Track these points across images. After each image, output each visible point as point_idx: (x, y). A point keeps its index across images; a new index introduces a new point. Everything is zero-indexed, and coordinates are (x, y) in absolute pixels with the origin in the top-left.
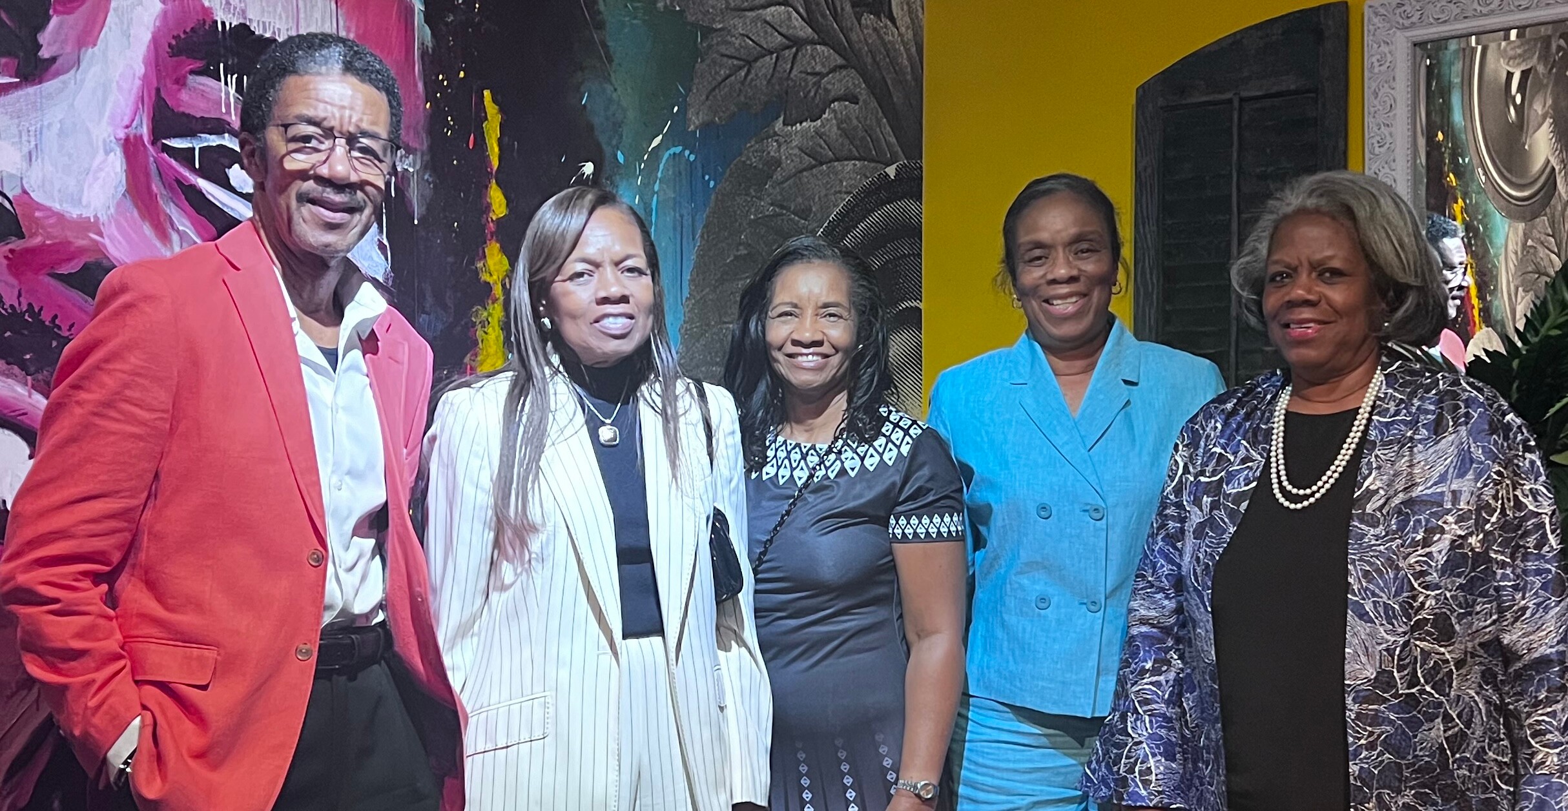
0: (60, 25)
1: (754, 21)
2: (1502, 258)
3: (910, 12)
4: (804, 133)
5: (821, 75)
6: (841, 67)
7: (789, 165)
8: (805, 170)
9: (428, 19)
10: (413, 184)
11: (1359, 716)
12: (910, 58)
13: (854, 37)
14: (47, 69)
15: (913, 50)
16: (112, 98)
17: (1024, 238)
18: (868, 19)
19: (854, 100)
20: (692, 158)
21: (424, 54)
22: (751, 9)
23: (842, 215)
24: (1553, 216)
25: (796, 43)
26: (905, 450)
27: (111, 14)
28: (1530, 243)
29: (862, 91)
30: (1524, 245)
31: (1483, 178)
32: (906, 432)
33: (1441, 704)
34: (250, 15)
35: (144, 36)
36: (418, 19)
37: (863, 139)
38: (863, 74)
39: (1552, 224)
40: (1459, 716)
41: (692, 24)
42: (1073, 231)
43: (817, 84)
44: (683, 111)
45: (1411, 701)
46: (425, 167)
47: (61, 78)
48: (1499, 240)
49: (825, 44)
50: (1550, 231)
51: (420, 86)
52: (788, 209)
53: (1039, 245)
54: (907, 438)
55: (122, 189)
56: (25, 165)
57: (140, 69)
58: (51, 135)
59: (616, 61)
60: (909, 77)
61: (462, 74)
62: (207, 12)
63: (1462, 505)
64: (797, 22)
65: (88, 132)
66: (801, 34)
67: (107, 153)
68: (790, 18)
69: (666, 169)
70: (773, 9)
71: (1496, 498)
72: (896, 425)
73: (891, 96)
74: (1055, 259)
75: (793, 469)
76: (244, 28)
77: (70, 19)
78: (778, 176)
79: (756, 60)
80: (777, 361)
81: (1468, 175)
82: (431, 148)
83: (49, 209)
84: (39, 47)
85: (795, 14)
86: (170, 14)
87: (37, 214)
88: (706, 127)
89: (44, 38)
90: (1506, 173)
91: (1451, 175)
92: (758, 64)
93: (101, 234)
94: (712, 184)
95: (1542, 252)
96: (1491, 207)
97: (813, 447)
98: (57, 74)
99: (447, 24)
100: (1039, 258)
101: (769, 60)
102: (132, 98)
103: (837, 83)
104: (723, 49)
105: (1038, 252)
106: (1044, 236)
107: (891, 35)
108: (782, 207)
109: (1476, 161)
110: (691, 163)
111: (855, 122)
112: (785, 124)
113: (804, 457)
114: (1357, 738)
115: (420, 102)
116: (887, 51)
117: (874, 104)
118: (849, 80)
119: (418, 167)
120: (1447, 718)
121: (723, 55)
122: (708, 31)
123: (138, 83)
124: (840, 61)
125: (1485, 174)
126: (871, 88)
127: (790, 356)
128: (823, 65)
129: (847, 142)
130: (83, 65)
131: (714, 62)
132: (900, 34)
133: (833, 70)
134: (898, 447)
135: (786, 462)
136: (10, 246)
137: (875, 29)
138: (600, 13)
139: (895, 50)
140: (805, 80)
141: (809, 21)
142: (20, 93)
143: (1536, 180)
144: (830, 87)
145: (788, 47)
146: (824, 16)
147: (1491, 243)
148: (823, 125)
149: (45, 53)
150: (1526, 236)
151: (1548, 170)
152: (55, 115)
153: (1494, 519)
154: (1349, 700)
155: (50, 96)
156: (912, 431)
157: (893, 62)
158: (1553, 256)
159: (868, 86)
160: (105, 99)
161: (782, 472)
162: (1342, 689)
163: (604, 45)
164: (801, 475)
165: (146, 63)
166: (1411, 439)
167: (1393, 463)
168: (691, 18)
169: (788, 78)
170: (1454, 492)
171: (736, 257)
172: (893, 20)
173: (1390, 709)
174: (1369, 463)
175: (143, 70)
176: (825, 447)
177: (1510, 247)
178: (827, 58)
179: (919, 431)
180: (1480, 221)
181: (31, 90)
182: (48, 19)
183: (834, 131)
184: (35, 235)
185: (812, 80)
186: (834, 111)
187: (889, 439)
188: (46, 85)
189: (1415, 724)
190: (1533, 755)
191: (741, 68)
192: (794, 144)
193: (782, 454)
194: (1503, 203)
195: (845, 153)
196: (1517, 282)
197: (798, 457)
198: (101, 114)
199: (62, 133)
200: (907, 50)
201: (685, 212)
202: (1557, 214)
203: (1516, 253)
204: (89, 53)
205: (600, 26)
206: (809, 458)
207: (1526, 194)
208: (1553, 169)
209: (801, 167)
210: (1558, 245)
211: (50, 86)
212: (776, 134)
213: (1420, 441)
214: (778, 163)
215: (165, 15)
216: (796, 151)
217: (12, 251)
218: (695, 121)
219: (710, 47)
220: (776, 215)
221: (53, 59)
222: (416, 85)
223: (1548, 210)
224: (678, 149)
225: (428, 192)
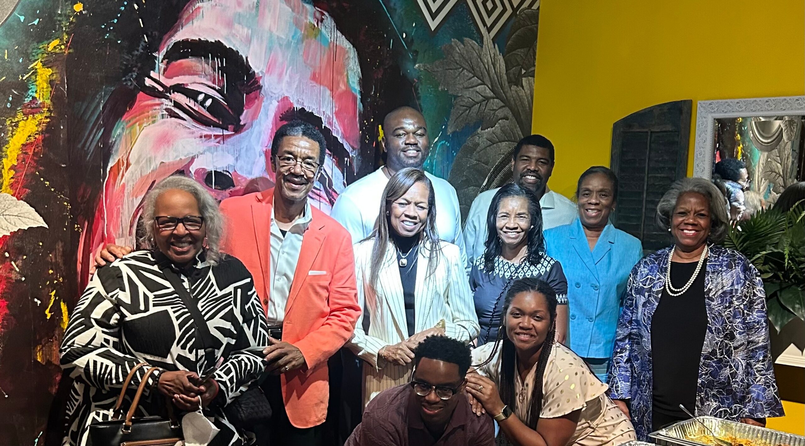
0: (247, 113)
1: (473, 92)
2: (757, 167)
3: (529, 83)
4: (488, 133)
5: (496, 110)
6: (503, 107)
7: (482, 145)
8: (488, 146)
9: (362, 101)
10: (355, 161)
11: (704, 364)
12: (528, 101)
13: (508, 95)
14: (242, 128)
15: (530, 98)
16: (262, 137)
17: (584, 186)
18: (514, 88)
19: (506, 118)
20: (448, 145)
21: (360, 114)
22: (472, 87)
23: (501, 163)
24: (780, 149)
25: (487, 99)
26: (548, 269)
27: (262, 107)
28: (769, 160)
29: (510, 115)
30: (767, 161)
31: (752, 135)
32: (549, 262)
33: (728, 362)
34: (305, 104)
35: (272, 114)
36: (358, 101)
37: (510, 133)
38: (511, 109)
39: (779, 152)
40: (734, 366)
41: (450, 95)
42: (600, 187)
43: (494, 114)
44: (446, 127)
45: (720, 361)
46: (359, 155)
47: (247, 131)
48: (756, 160)
49: (497, 98)
50: (778, 155)
51: (358, 125)
52: (481, 162)
53: (588, 190)
54: (549, 265)
55: (264, 169)
56: (235, 162)
57: (271, 126)
58: (243, 151)
59: (424, 110)
60: (528, 108)
61: (372, 120)
62: (291, 104)
63: (738, 294)
64: (488, 91)
65: (255, 149)
66: (489, 95)
67: (260, 156)
68: (485, 89)
69: (439, 149)
70: (479, 86)
71: (748, 293)
72: (545, 259)
73: (520, 116)
74: (592, 196)
75: (505, 272)
76: (303, 109)
77: (250, 110)
78: (478, 149)
79: (472, 106)
80: (500, 234)
81: (745, 135)
82: (361, 148)
83: (242, 176)
84: (240, 121)
85: (487, 88)
86: (280, 106)
87: (239, 178)
88: (453, 133)
89: (242, 118)
90: (761, 132)
91: (739, 135)
92: (473, 108)
93: (257, 184)
94: (455, 154)
95: (774, 163)
96: (754, 147)
97: (513, 264)
98: (245, 130)
99: (368, 102)
100: (587, 194)
101: (477, 106)
102: (268, 136)
103: (500, 113)
104: (461, 103)
105: (587, 192)
106: (590, 187)
107: (522, 93)
108: (479, 161)
109: (749, 128)
110: (448, 147)
111: (507, 127)
112: (482, 130)
113: (509, 267)
114: (702, 371)
115: (358, 131)
116: (520, 99)
117: (514, 120)
118: (506, 111)
119: (357, 154)
120: (731, 367)
121: (461, 106)
122: (456, 97)
123: (270, 131)
124: (502, 104)
125: (753, 133)
126: (513, 114)
127: (505, 232)
128: (496, 106)
129: (503, 135)
130: (254, 126)
131: (458, 108)
132: (525, 93)
133: (499, 108)
134: (546, 268)
135: (502, 269)
136: (231, 190)
137: (516, 91)
138: (419, 93)
139: (523, 99)
140: (490, 113)
141: (492, 90)
142: (235, 137)
143: (774, 135)
144: (498, 114)
145: (484, 101)
146: (498, 88)
147: (753, 160)
148: (495, 129)
149: (242, 123)
150: (768, 158)
151: (780, 130)
152: (244, 144)
153: (747, 300)
154: (702, 359)
155: (243, 138)
156: (551, 262)
157: (522, 103)
158: (779, 165)
159: (512, 113)
160: (260, 137)
161: (500, 273)
162: (700, 355)
163: (420, 105)
164: (507, 275)
165: (273, 124)
166: (721, 271)
167: (716, 279)
168: (450, 93)
169: (484, 112)
170: (736, 289)
171: (462, 181)
172: (523, 88)
173: (714, 362)
174: (708, 279)
175: (271, 127)
176: (518, 265)
177: (761, 162)
178: (498, 104)
179: (554, 262)
180: (748, 153)
181: (237, 136)
182: (243, 110)
183: (499, 131)
184: (238, 185)
185: (492, 112)
186: (500, 124)
187: (542, 265)
188: (242, 134)
189: (720, 368)
190: (757, 378)
191: (467, 110)
192: (485, 137)
193: (501, 266)
194: (759, 145)
195: (503, 139)
196: (762, 176)
197: (507, 267)
198: (258, 142)
199: (247, 150)
200: (527, 98)
201: (445, 165)
202: (782, 148)
203: (763, 164)
204: (255, 122)
205: (419, 98)
206: (511, 268)
207: (769, 141)
208: (782, 129)
209: (486, 145)
210: (781, 160)
211: (243, 134)
212: (478, 134)
213: (724, 271)
214: (478, 144)
215: (278, 107)
216: (485, 140)
217: (231, 191)
218: (450, 131)
219: (457, 103)
220: (477, 164)
221: (245, 125)
222: (357, 125)
223: (778, 147)
224: (444, 142)
225: (360, 163)
